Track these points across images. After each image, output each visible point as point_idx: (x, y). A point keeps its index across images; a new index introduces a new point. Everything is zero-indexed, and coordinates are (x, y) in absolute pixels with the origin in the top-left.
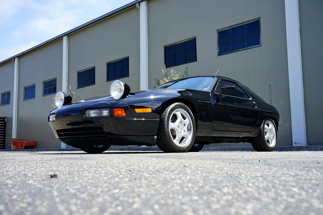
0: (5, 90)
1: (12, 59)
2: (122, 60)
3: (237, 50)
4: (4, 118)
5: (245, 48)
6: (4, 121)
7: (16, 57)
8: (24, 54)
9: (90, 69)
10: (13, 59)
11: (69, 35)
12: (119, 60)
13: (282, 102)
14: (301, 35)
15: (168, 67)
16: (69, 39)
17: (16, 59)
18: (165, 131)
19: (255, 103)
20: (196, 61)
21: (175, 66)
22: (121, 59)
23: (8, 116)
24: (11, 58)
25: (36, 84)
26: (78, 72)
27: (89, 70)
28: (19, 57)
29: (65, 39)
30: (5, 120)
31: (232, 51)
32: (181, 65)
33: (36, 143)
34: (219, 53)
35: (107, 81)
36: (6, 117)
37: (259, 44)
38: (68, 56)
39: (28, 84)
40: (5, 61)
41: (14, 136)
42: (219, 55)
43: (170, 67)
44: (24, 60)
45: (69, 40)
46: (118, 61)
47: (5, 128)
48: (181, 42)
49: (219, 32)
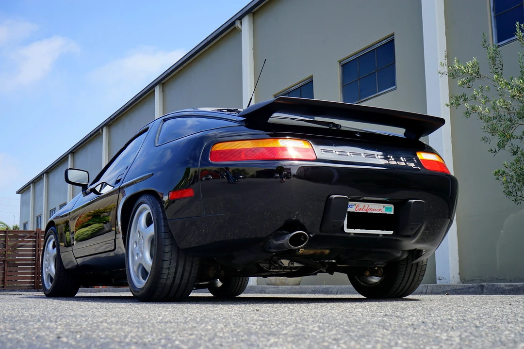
1: (99, 130)
5: (376, 94)
7: (104, 126)
8: (111, 120)
11: (163, 84)
16: (163, 93)
28: (108, 125)
31: (360, 99)
37: (395, 85)
48: (295, 87)
49: (343, 66)
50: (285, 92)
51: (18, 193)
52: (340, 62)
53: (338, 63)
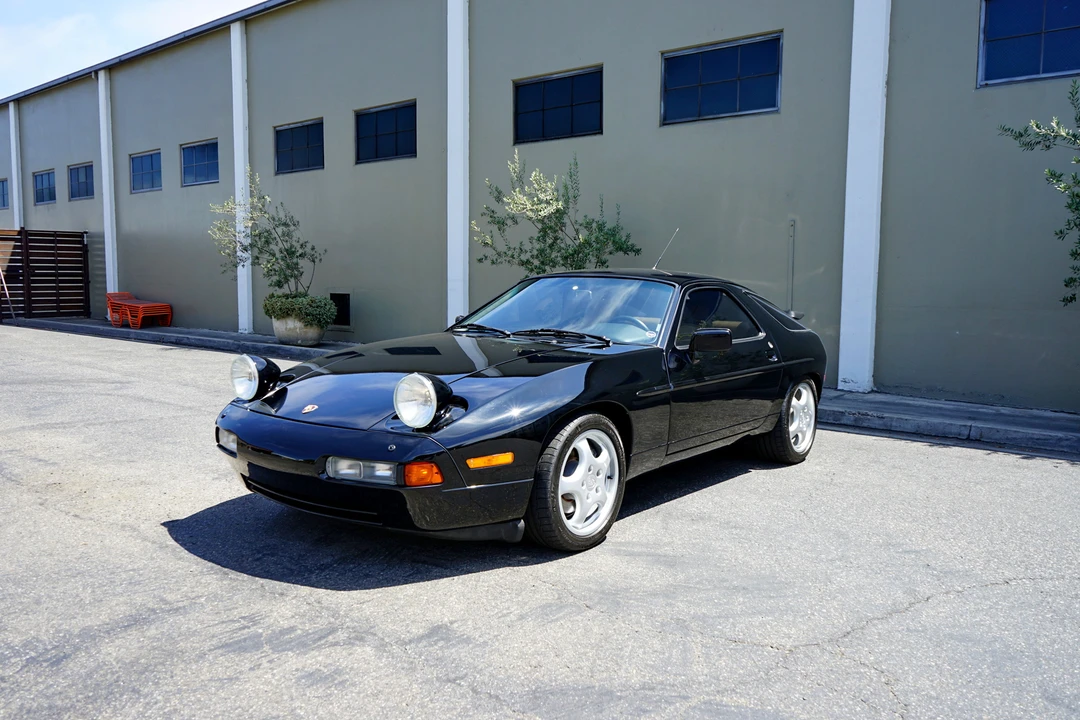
0: (79, 159)
1: (90, 73)
2: (396, 109)
3: (712, 117)
4: (81, 235)
5: (736, 114)
6: (81, 242)
7: (100, 69)
8: (122, 62)
9: (310, 123)
10: (93, 74)
11: (246, 22)
12: (389, 107)
13: (822, 270)
14: (888, 96)
15: (524, 142)
16: (247, 32)
17: (102, 74)
18: (547, 508)
19: (771, 346)
20: (601, 133)
21: (543, 140)
22: (394, 106)
23: (92, 228)
24: (88, 71)
25: (161, 151)
26: (275, 128)
27: (307, 126)
28: (110, 70)
29: (236, 29)
30: (85, 239)
31: (700, 116)
32: (558, 139)
33: (171, 308)
34: (665, 119)
35: (357, 163)
36: (86, 233)
37: (774, 105)
38: (248, 81)
39: (142, 147)
40: (70, 78)
41: (112, 286)
42: (664, 124)
44: (123, 77)
45: (246, 34)
46: (387, 110)
47: (85, 262)
48: (562, 74)
49: (668, 60)
50: (538, 79)
52: (662, 54)
53: (659, 54)
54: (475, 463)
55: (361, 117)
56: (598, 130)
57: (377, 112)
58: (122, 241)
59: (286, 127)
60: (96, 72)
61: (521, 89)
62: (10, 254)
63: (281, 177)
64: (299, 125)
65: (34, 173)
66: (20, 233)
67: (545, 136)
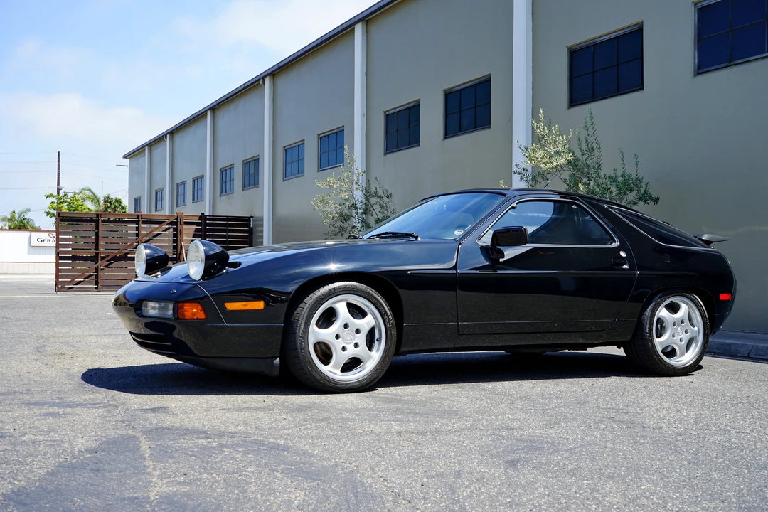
0: (250, 154)
1: (259, 80)
2: (475, 85)
3: (741, 61)
4: (248, 219)
5: (764, 55)
6: (248, 225)
7: (266, 76)
8: (280, 68)
9: (410, 105)
10: (261, 81)
11: (367, 21)
12: (470, 84)
15: (577, 105)
17: (267, 80)
20: (642, 89)
21: (593, 101)
22: (473, 83)
23: (256, 214)
24: (257, 79)
25: (305, 142)
26: (385, 112)
27: (409, 108)
28: (274, 75)
29: (359, 29)
30: (251, 223)
31: (730, 61)
32: (606, 98)
34: (699, 68)
35: (445, 138)
36: (252, 217)
38: (367, 73)
39: (292, 139)
40: (246, 85)
42: (699, 74)
43: (579, 104)
44: (282, 80)
45: (367, 32)
46: (469, 87)
48: (609, 36)
49: (699, 9)
50: (588, 43)
51: (125, 157)
52: (695, 4)
53: (693, 5)
54: (231, 306)
55: (448, 95)
56: (640, 87)
57: (461, 90)
58: (276, 222)
59: (393, 111)
60: (263, 79)
61: (575, 55)
62: (192, 235)
63: (388, 156)
64: (403, 108)
65: (221, 169)
66: (200, 218)
67: (595, 98)
